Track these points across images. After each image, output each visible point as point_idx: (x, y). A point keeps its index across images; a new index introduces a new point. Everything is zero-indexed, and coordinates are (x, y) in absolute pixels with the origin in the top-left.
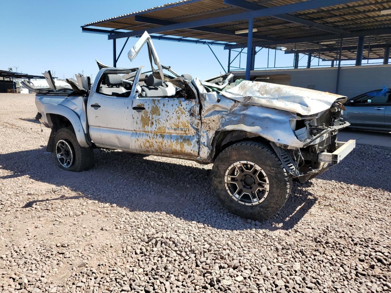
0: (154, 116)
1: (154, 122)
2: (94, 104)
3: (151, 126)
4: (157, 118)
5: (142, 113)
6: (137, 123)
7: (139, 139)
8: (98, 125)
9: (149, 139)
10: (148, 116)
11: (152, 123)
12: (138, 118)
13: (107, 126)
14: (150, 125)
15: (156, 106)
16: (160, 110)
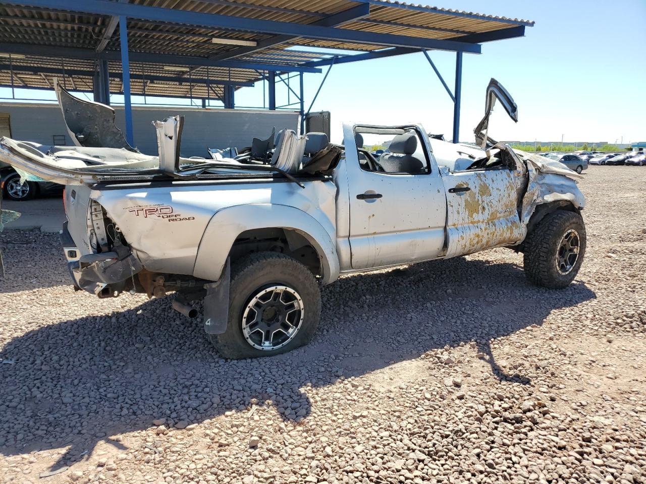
0: (484, 197)
1: (486, 206)
2: (363, 193)
3: (482, 213)
4: (488, 200)
5: (466, 196)
6: (458, 213)
7: (464, 236)
8: (373, 232)
9: (480, 233)
10: (476, 200)
11: (484, 208)
12: (459, 205)
13: (395, 229)
14: (480, 212)
15: (484, 183)
16: (490, 188)
